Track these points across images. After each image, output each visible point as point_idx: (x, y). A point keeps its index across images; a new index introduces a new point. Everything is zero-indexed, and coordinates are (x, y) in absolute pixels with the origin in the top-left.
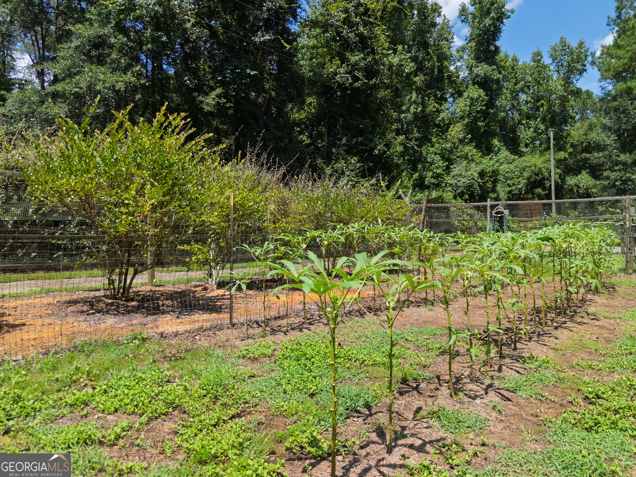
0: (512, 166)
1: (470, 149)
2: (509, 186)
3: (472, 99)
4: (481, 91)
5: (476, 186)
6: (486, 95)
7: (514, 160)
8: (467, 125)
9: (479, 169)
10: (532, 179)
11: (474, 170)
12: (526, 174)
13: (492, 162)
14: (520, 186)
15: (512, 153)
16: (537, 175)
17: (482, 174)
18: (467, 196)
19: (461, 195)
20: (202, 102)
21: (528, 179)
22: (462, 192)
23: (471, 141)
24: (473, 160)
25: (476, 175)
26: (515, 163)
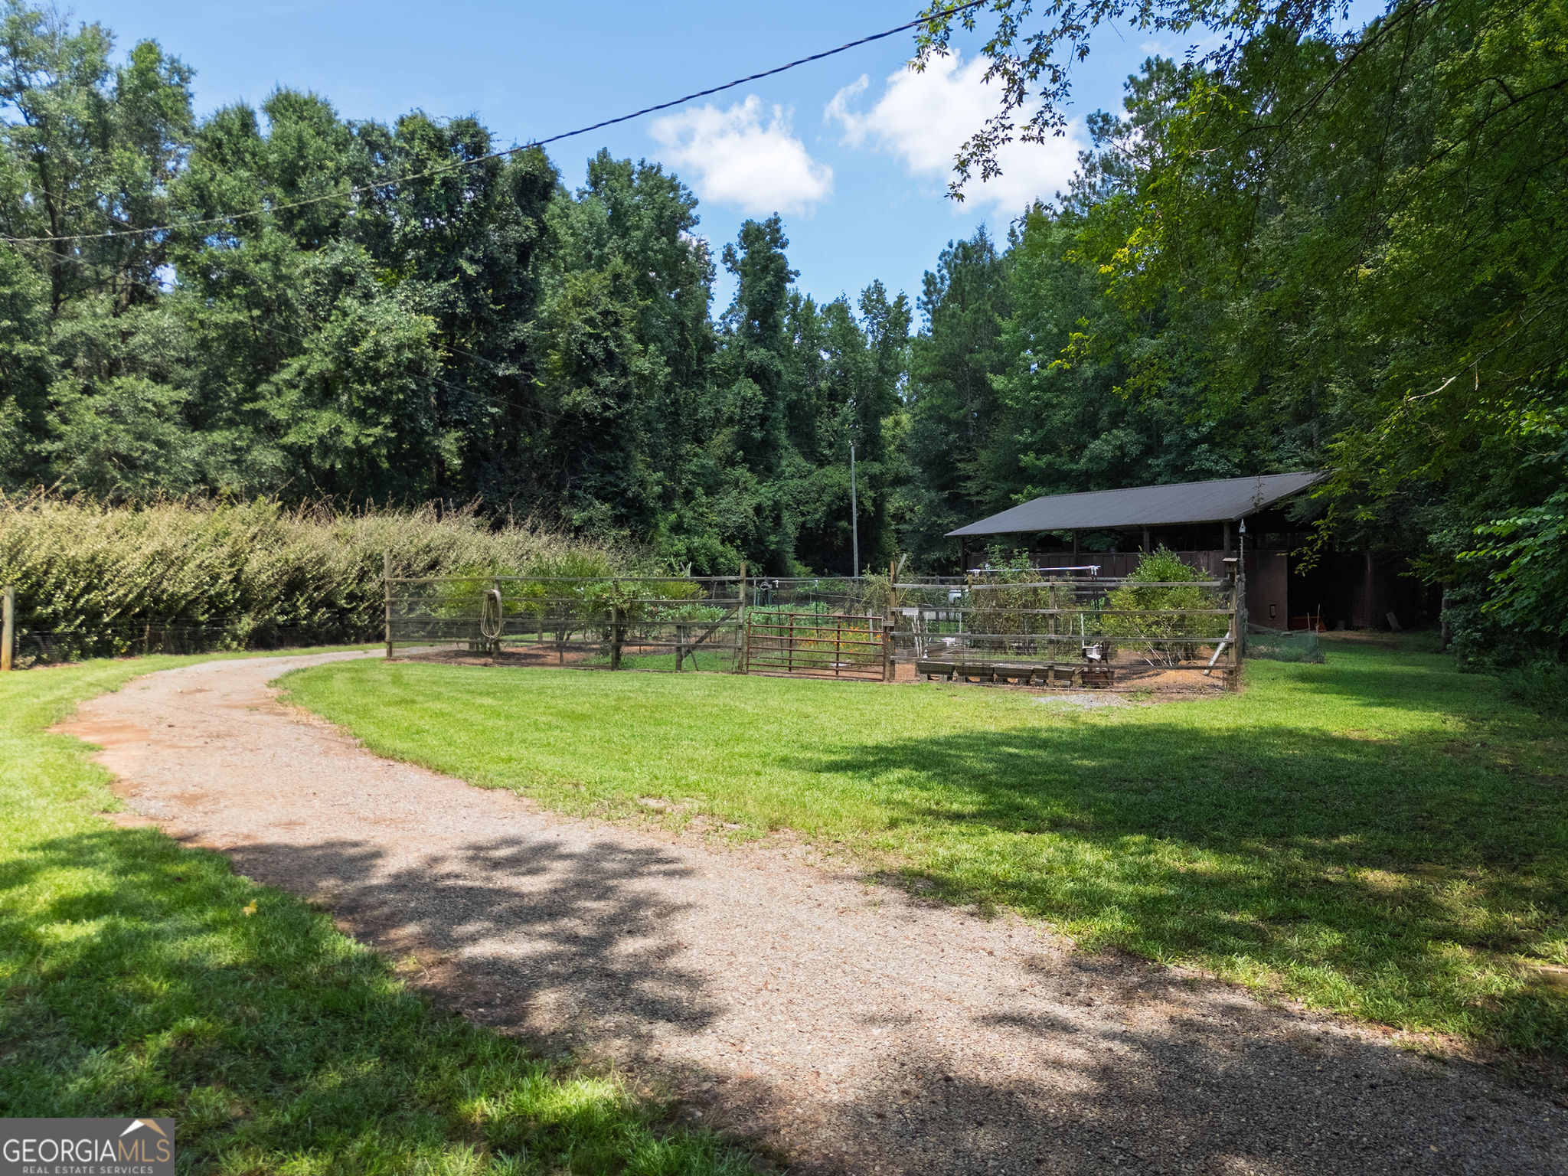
0: (806, 483)
1: (741, 472)
2: (803, 515)
3: (744, 398)
4: (756, 387)
5: (751, 527)
6: (764, 395)
7: (810, 472)
8: (738, 433)
9: (755, 502)
10: (834, 507)
11: (748, 503)
12: (826, 498)
13: (773, 489)
14: (817, 516)
15: (806, 459)
16: (842, 499)
17: (758, 510)
18: (739, 542)
19: (731, 539)
20: (438, 447)
21: (829, 505)
22: (732, 535)
23: (744, 460)
24: (746, 489)
25: (751, 512)
26: (812, 478)
